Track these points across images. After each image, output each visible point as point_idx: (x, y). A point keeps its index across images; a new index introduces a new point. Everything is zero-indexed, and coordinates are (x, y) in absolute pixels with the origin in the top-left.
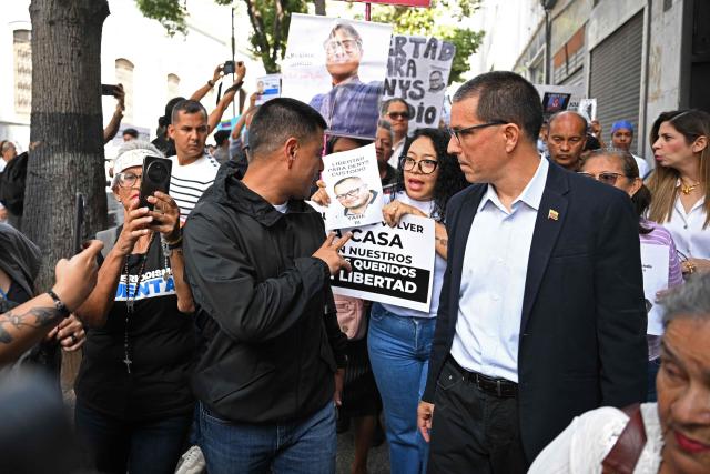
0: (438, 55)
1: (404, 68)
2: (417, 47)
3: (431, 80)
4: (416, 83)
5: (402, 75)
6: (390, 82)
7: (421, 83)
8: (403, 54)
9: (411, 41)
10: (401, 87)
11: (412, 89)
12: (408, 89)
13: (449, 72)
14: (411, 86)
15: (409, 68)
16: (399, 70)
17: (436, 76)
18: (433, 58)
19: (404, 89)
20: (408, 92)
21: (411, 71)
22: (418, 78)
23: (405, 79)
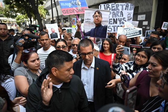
0: (129, 9)
1: (119, 14)
2: (122, 7)
3: (128, 17)
4: (123, 19)
5: (119, 17)
6: (115, 19)
7: (125, 18)
8: (118, 10)
9: (121, 5)
10: (119, 21)
11: (122, 21)
12: (121, 21)
13: (133, 14)
14: (122, 20)
15: (121, 14)
16: (118, 15)
17: (129, 15)
18: (128, 10)
19: (120, 21)
20: (121, 22)
21: (121, 15)
22: (124, 17)
23: (120, 18)
